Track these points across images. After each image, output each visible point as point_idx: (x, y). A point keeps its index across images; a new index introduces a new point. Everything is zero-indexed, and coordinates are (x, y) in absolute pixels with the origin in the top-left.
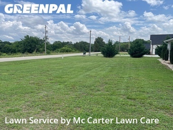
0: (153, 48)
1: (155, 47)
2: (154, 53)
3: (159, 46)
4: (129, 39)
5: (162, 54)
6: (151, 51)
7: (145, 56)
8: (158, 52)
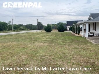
0: (68, 27)
1: (69, 27)
2: (69, 30)
3: (71, 26)
4: (56, 23)
5: (72, 30)
6: (67, 29)
7: (65, 31)
8: (71, 29)
